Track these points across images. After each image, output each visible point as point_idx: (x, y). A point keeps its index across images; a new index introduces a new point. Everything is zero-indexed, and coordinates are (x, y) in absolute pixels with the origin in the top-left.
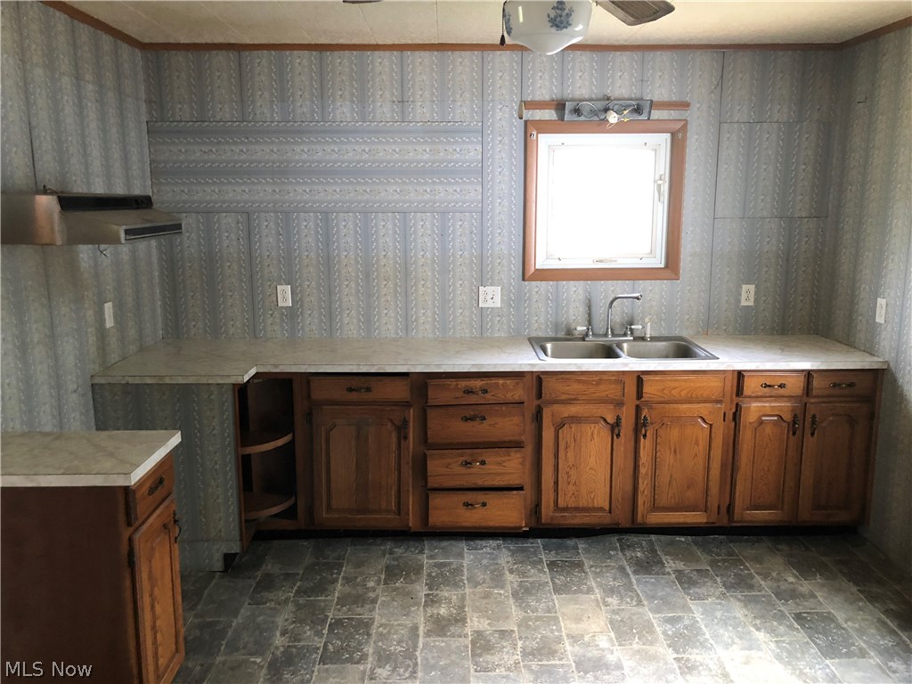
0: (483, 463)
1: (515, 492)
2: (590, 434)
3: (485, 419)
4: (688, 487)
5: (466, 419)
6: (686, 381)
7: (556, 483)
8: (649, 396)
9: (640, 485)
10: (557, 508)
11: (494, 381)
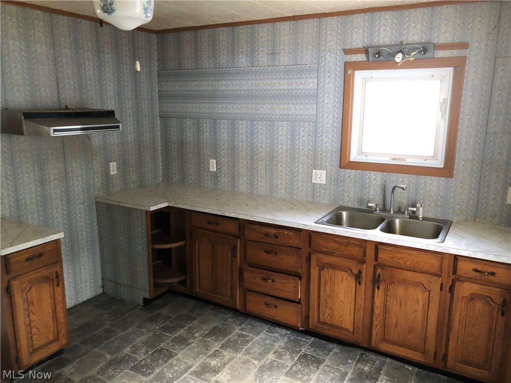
0: (273, 281)
1: (294, 304)
2: (341, 278)
3: (277, 254)
4: (410, 332)
5: (267, 252)
6: (410, 255)
7: (319, 305)
8: (383, 260)
9: (375, 321)
10: (319, 321)
11: (282, 231)
